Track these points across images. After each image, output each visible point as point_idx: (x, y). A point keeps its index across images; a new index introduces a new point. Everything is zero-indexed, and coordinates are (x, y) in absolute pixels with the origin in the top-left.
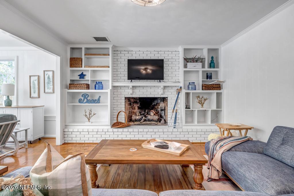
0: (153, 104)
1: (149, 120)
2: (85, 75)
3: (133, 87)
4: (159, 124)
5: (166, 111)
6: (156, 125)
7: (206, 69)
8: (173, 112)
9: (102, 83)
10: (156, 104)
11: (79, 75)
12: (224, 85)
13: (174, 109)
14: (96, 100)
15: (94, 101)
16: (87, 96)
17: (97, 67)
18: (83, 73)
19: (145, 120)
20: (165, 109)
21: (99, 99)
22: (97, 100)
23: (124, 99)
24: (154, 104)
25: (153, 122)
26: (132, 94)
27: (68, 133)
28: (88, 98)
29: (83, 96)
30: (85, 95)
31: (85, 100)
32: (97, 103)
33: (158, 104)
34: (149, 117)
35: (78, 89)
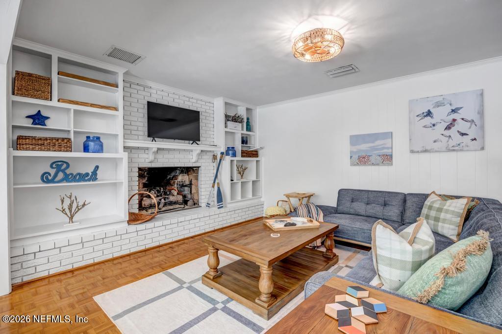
0: (168, 178)
1: (171, 203)
2: (48, 118)
3: (159, 149)
4: (186, 207)
5: (193, 187)
6: (183, 209)
7: (245, 132)
8: (213, 186)
9: (101, 140)
10: (173, 178)
11: (28, 117)
12: (260, 153)
13: (214, 182)
14: (87, 174)
15: (82, 177)
16: (65, 166)
17: (92, 105)
18: (39, 111)
19: (165, 204)
20: (191, 184)
21: (95, 173)
22: (90, 174)
23: (137, 170)
24: (170, 178)
25: (178, 206)
26: (151, 162)
27: (24, 258)
28: (68, 171)
29: (54, 166)
30: (60, 163)
31: (61, 175)
32: (89, 180)
33: (175, 177)
34: (172, 198)
35: (49, 150)
